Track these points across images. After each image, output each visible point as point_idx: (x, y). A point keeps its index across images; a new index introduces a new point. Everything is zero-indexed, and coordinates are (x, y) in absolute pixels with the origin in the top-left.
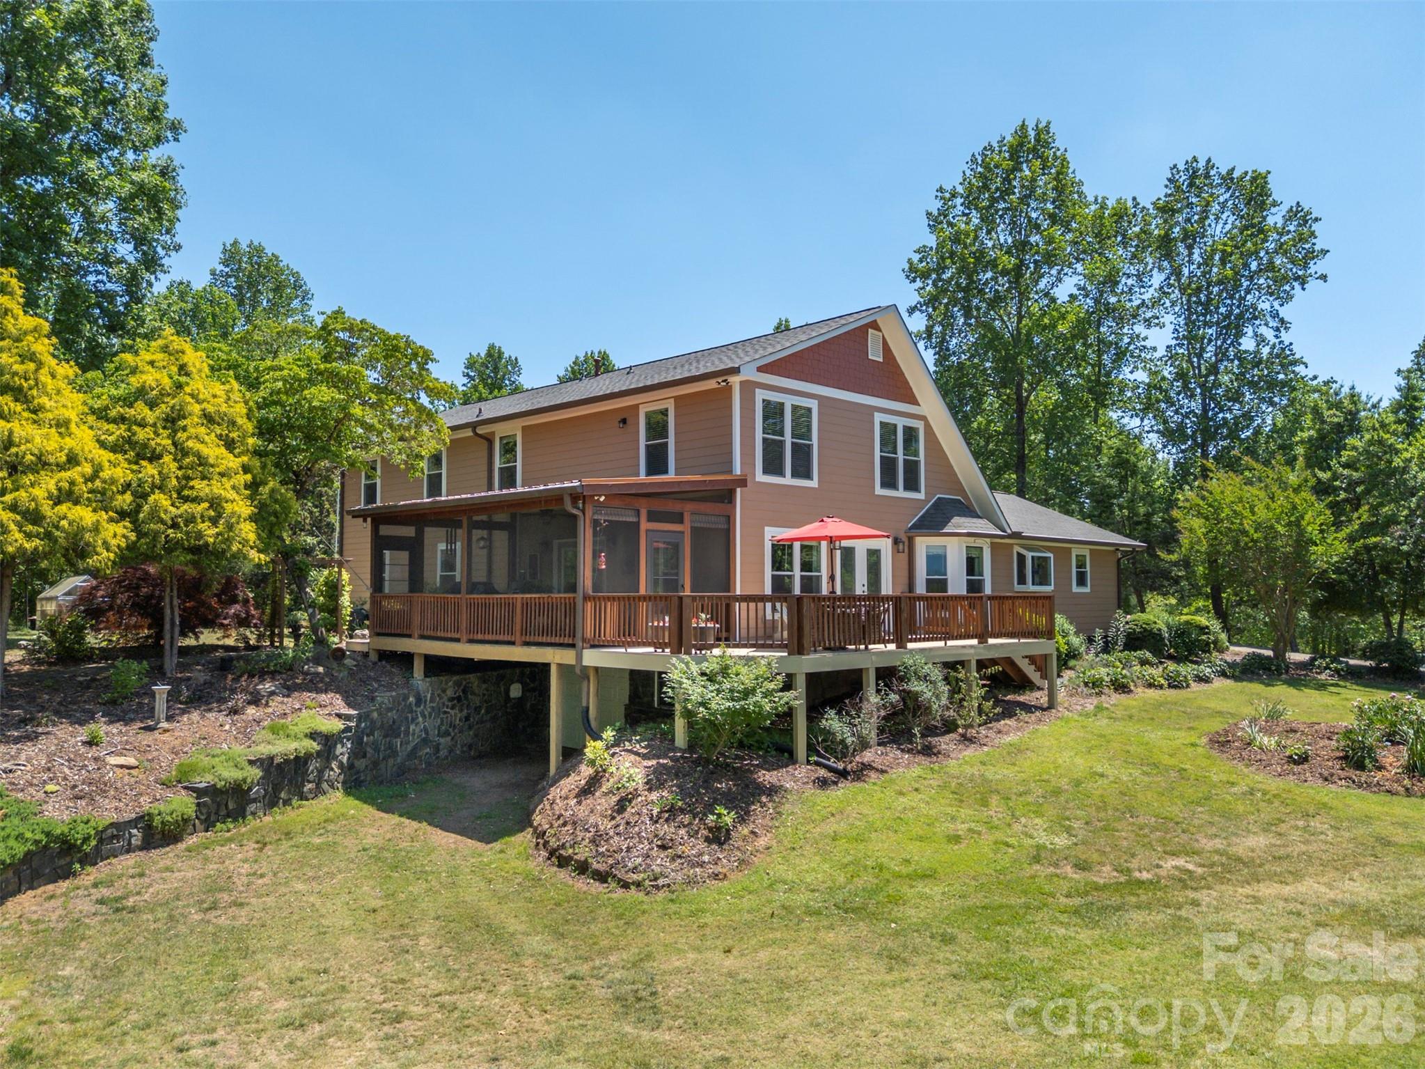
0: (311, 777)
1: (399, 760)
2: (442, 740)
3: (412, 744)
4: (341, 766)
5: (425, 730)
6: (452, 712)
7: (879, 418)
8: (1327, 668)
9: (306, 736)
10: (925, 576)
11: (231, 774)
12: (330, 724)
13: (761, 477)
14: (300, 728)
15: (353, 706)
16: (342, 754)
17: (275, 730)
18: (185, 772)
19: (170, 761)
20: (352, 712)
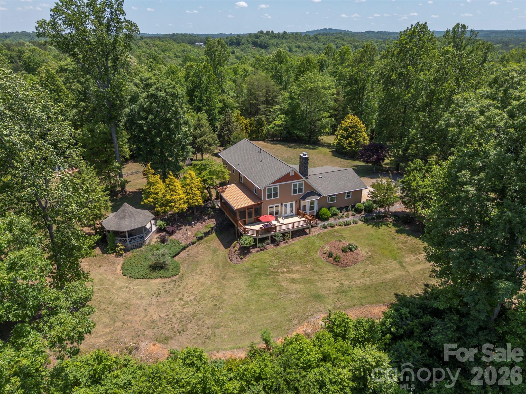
3: (224, 225)
4: (214, 230)
7: (293, 184)
10: (302, 206)
11: (200, 235)
12: (213, 225)
13: (267, 199)
14: (209, 226)
15: (216, 221)
16: (215, 228)
17: (206, 227)
18: (196, 235)
19: (194, 233)
20: (216, 223)
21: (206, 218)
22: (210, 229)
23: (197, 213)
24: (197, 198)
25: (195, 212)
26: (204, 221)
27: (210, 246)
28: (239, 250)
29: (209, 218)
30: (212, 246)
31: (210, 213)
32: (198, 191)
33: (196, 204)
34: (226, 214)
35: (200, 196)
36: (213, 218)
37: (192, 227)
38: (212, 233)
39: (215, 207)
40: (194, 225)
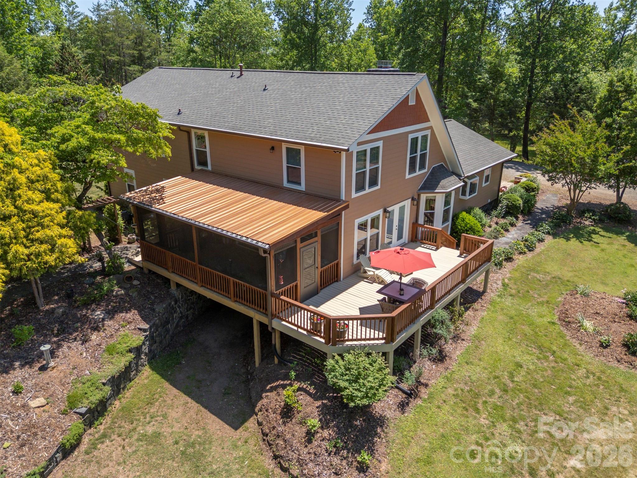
0: (133, 369)
1: (171, 333)
2: (189, 312)
3: (176, 323)
4: (146, 354)
5: (181, 312)
6: (192, 298)
7: (411, 136)
8: (590, 218)
9: (127, 352)
10: (424, 211)
11: (96, 397)
12: (137, 339)
13: (354, 195)
14: (123, 347)
15: (145, 319)
16: (145, 349)
17: (110, 350)
18: (72, 402)
19: (62, 393)
20: (147, 326)
21: (99, 314)
22: (132, 355)
23: (48, 299)
24: (48, 232)
25: (40, 301)
26: (96, 329)
27: (157, 435)
28: (325, 425)
29: (111, 314)
30: (166, 430)
31: (110, 291)
32: (46, 204)
33: (51, 259)
34: (175, 278)
35: (62, 227)
36: (128, 310)
37: (43, 369)
38: (138, 371)
39: (120, 266)
40: (52, 353)
